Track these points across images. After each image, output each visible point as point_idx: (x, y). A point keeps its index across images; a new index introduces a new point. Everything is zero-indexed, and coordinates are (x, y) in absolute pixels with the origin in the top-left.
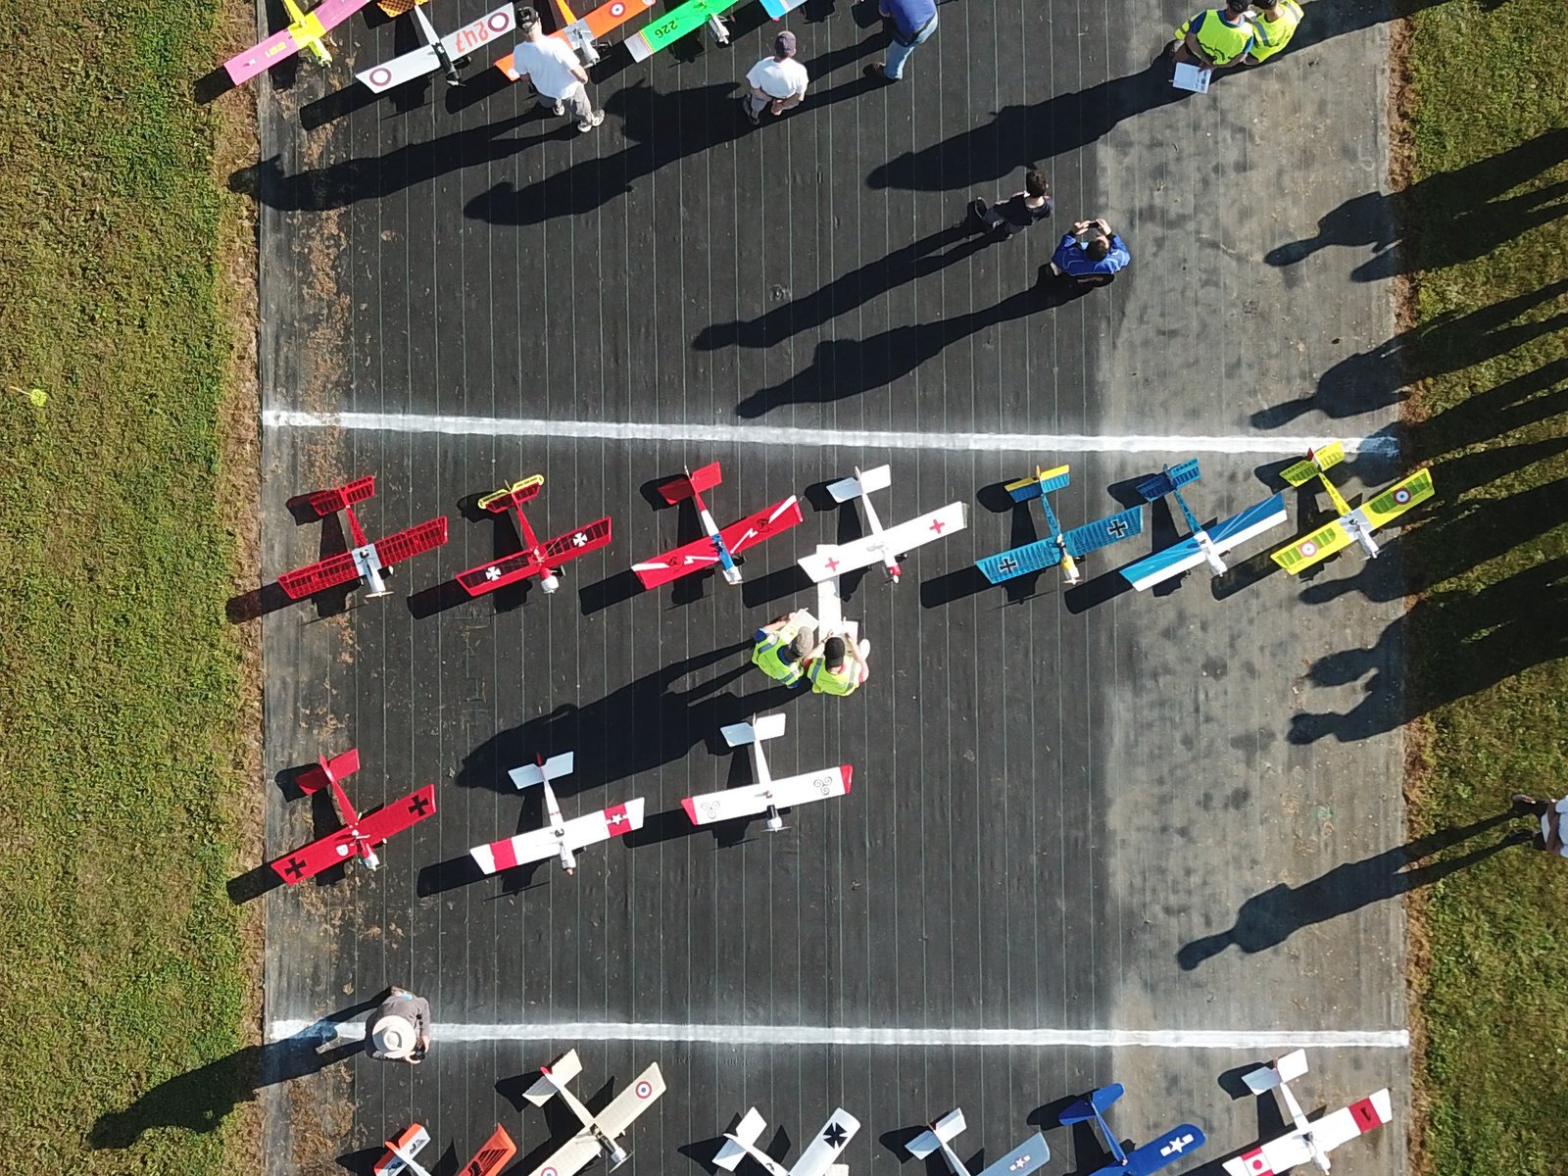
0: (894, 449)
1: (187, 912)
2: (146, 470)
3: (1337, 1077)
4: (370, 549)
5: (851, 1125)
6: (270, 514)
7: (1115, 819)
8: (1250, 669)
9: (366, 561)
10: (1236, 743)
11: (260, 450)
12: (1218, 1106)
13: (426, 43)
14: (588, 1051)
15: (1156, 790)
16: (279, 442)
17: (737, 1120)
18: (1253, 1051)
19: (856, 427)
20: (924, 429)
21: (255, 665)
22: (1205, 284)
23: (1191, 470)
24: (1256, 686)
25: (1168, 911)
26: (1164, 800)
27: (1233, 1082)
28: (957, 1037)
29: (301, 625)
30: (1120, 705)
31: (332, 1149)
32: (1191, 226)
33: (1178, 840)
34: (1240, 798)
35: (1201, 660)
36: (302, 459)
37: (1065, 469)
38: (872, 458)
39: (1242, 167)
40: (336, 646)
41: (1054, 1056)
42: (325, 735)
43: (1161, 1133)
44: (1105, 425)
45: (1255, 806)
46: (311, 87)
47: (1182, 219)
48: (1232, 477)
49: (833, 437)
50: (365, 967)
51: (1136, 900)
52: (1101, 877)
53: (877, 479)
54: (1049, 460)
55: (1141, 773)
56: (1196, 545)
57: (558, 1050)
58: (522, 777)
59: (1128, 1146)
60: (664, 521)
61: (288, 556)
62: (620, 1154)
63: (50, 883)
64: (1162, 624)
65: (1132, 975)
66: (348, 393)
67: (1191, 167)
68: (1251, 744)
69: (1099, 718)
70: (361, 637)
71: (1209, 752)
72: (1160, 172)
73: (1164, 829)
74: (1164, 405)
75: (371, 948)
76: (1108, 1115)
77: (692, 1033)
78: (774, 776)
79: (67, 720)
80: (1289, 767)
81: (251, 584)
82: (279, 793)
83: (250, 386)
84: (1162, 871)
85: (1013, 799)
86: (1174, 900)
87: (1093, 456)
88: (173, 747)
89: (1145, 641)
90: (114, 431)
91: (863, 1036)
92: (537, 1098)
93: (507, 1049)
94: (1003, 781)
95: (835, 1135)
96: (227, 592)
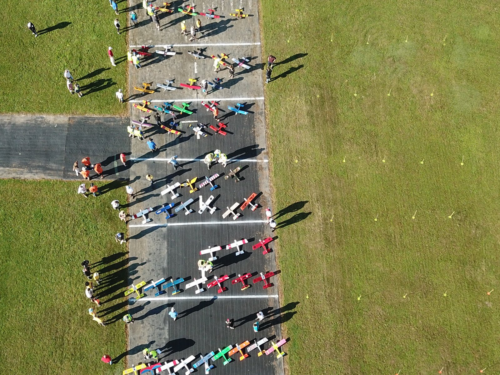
0: (195, 296)
1: (283, 234)
2: (293, 289)
3: (138, 222)
4: (263, 279)
5: (200, 212)
6: (276, 284)
7: (166, 251)
8: (148, 270)
9: (263, 277)
10: (150, 261)
11: (278, 292)
12: (153, 217)
13: (260, 346)
14: (233, 220)
15: (161, 255)
16: (276, 293)
17: (214, 213)
18: (149, 224)
19: (200, 299)
20: (191, 299)
21: (277, 265)
22: (154, 320)
23: (156, 295)
24: (148, 269)
25: (160, 240)
26: (160, 254)
27: (152, 220)
28: (186, 224)
29: (272, 270)
30: (165, 265)
31: (263, 208)
32: (156, 328)
33: (158, 249)
34: (150, 254)
35: (155, 271)
36: (273, 291)
37: (173, 294)
38: (198, 295)
39: (149, 336)
40: (267, 267)
41: (174, 222)
42: (268, 257)
43: (161, 214)
44: (167, 301)
45: (148, 254)
46: (275, 340)
47: (157, 329)
48: (150, 295)
49: (203, 298)
50: (261, 229)
51: (163, 241)
52: (168, 244)
53: (197, 292)
54: (175, 295)
55: (163, 256)
56: (156, 284)
57: (236, 220)
58: (242, 252)
59: (165, 212)
60: (225, 285)
61: (274, 278)
62: (228, 208)
63: (300, 237)
64: (160, 275)
65: (164, 232)
66: (267, 300)
67: (156, 336)
68: (149, 261)
69: (168, 263)
70: (264, 269)
71: (154, 260)
72: (160, 335)
73: (160, 250)
74: (159, 304)
75: (260, 231)
76: (167, 215)
77: (220, 223)
78: (210, 253)
79: (300, 257)
80: (144, 258)
81: (278, 275)
82: (273, 249)
83: (280, 300)
84: (160, 245)
85: (179, 252)
86: (159, 241)
87: (169, 297)
88: (286, 254)
89: (162, 273)
90: (297, 293)
91: (198, 223)
92: (238, 214)
93: (243, 220)
94: (180, 255)
95: (201, 211)
96: (281, 273)
